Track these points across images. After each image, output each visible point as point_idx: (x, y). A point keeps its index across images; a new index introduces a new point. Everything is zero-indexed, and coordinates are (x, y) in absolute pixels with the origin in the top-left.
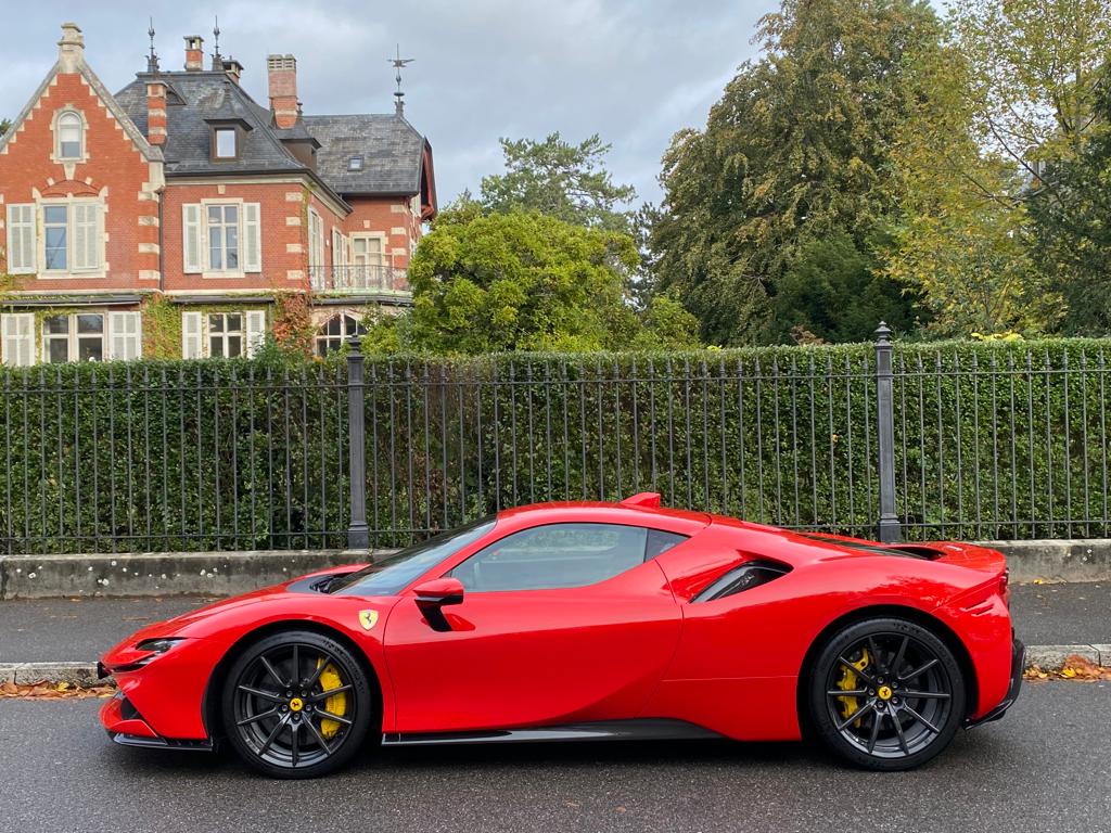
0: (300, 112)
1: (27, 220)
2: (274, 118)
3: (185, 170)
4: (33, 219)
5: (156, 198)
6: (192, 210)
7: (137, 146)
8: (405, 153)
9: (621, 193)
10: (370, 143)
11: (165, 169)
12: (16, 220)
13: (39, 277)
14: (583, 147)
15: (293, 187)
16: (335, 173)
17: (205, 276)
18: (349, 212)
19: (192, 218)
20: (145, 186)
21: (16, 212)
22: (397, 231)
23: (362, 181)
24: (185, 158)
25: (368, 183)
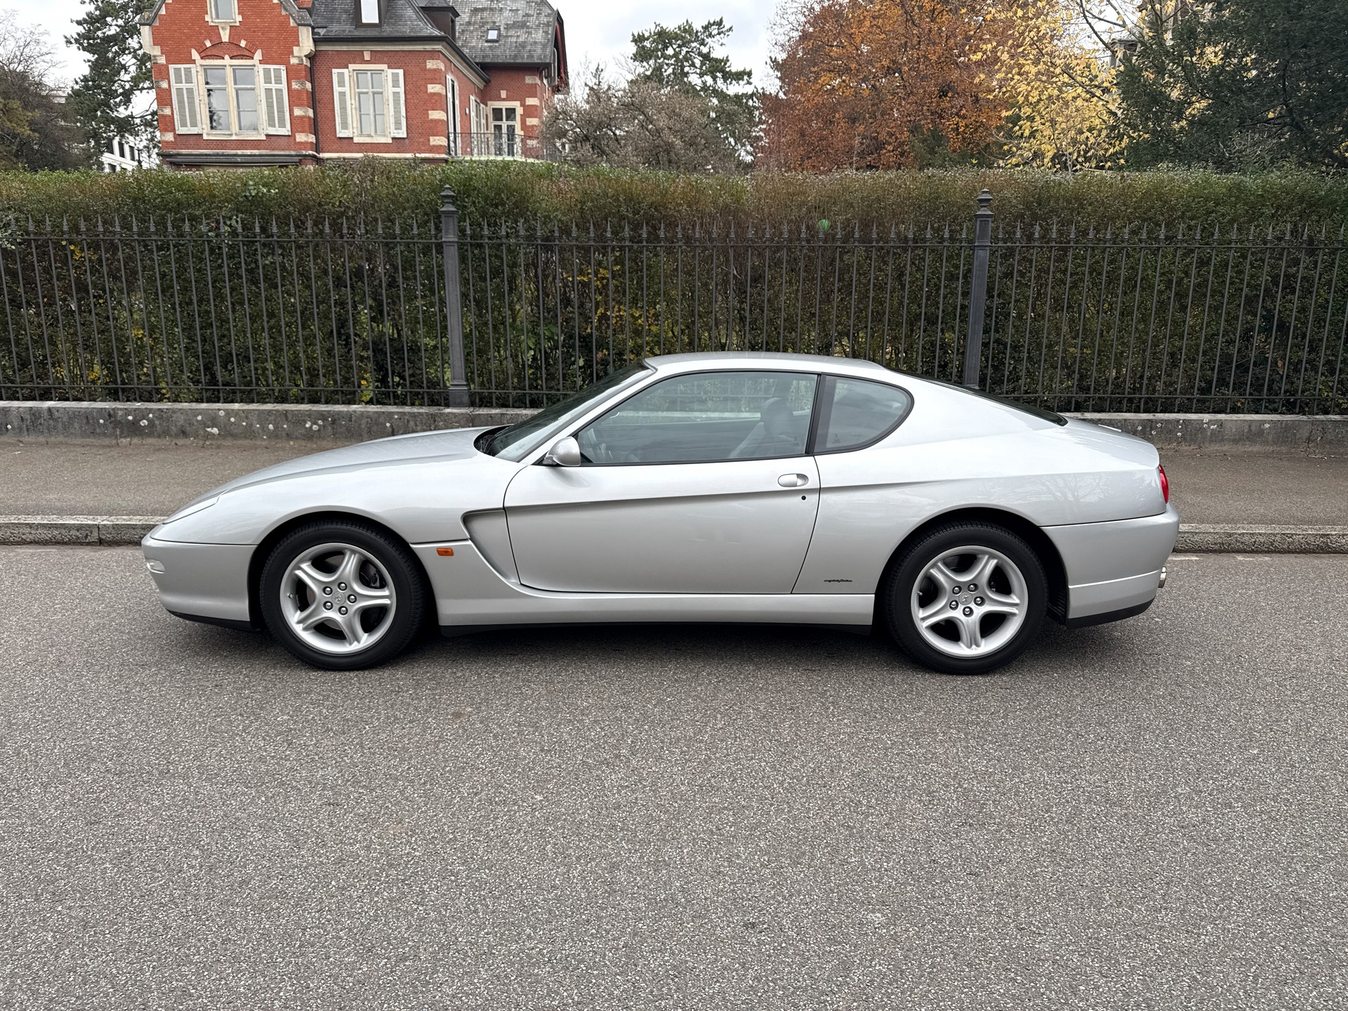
1: (189, 80)
3: (332, 34)
4: (194, 80)
5: (306, 62)
7: (286, 10)
10: (506, 14)
11: (313, 33)
12: (179, 81)
13: (205, 137)
14: (706, 28)
15: (433, 55)
16: (474, 44)
17: (356, 140)
18: (487, 82)
19: (341, 84)
20: (295, 49)
21: (177, 71)
22: (531, 101)
23: (498, 52)
24: (332, 23)
25: (504, 54)
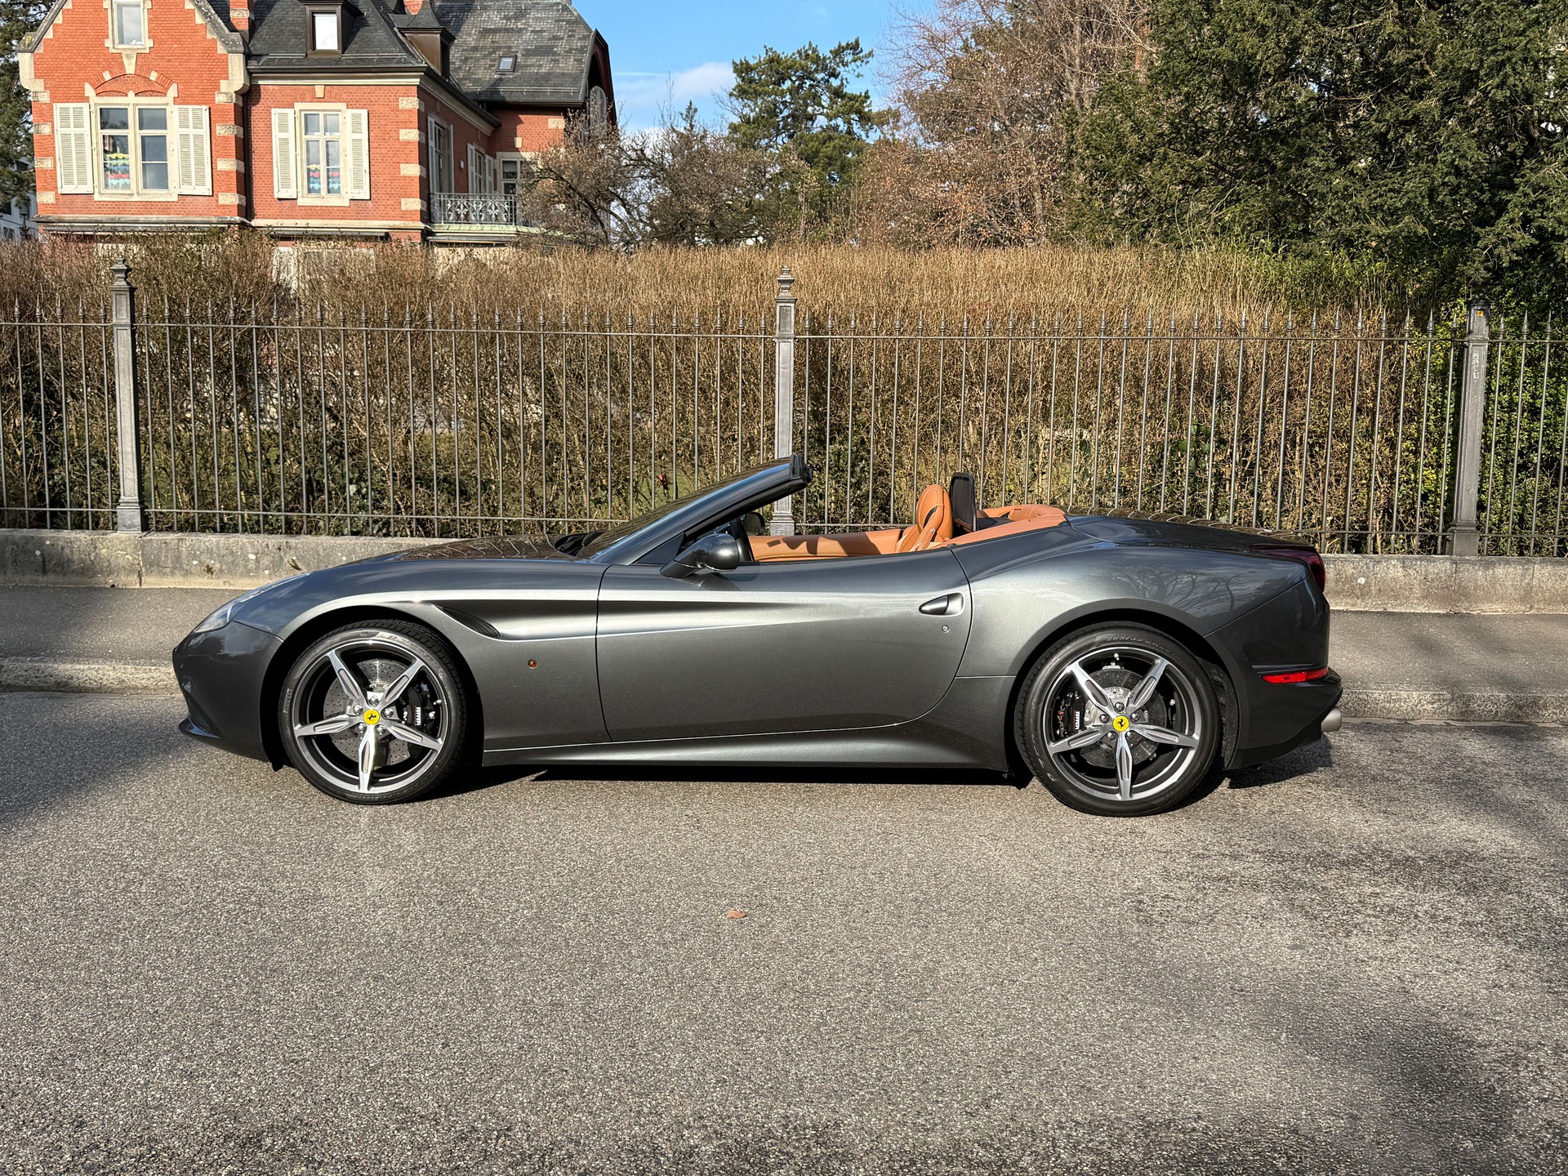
1: (78, 124)
3: (273, 65)
4: (86, 124)
5: (236, 101)
6: (283, 118)
7: (212, 32)
8: (570, 51)
10: (527, 36)
11: (247, 63)
12: (65, 124)
13: (97, 197)
16: (480, 74)
17: (301, 202)
18: (495, 125)
19: (283, 127)
20: (223, 84)
21: (64, 114)
23: (512, 87)
24: (276, 49)
25: (520, 89)
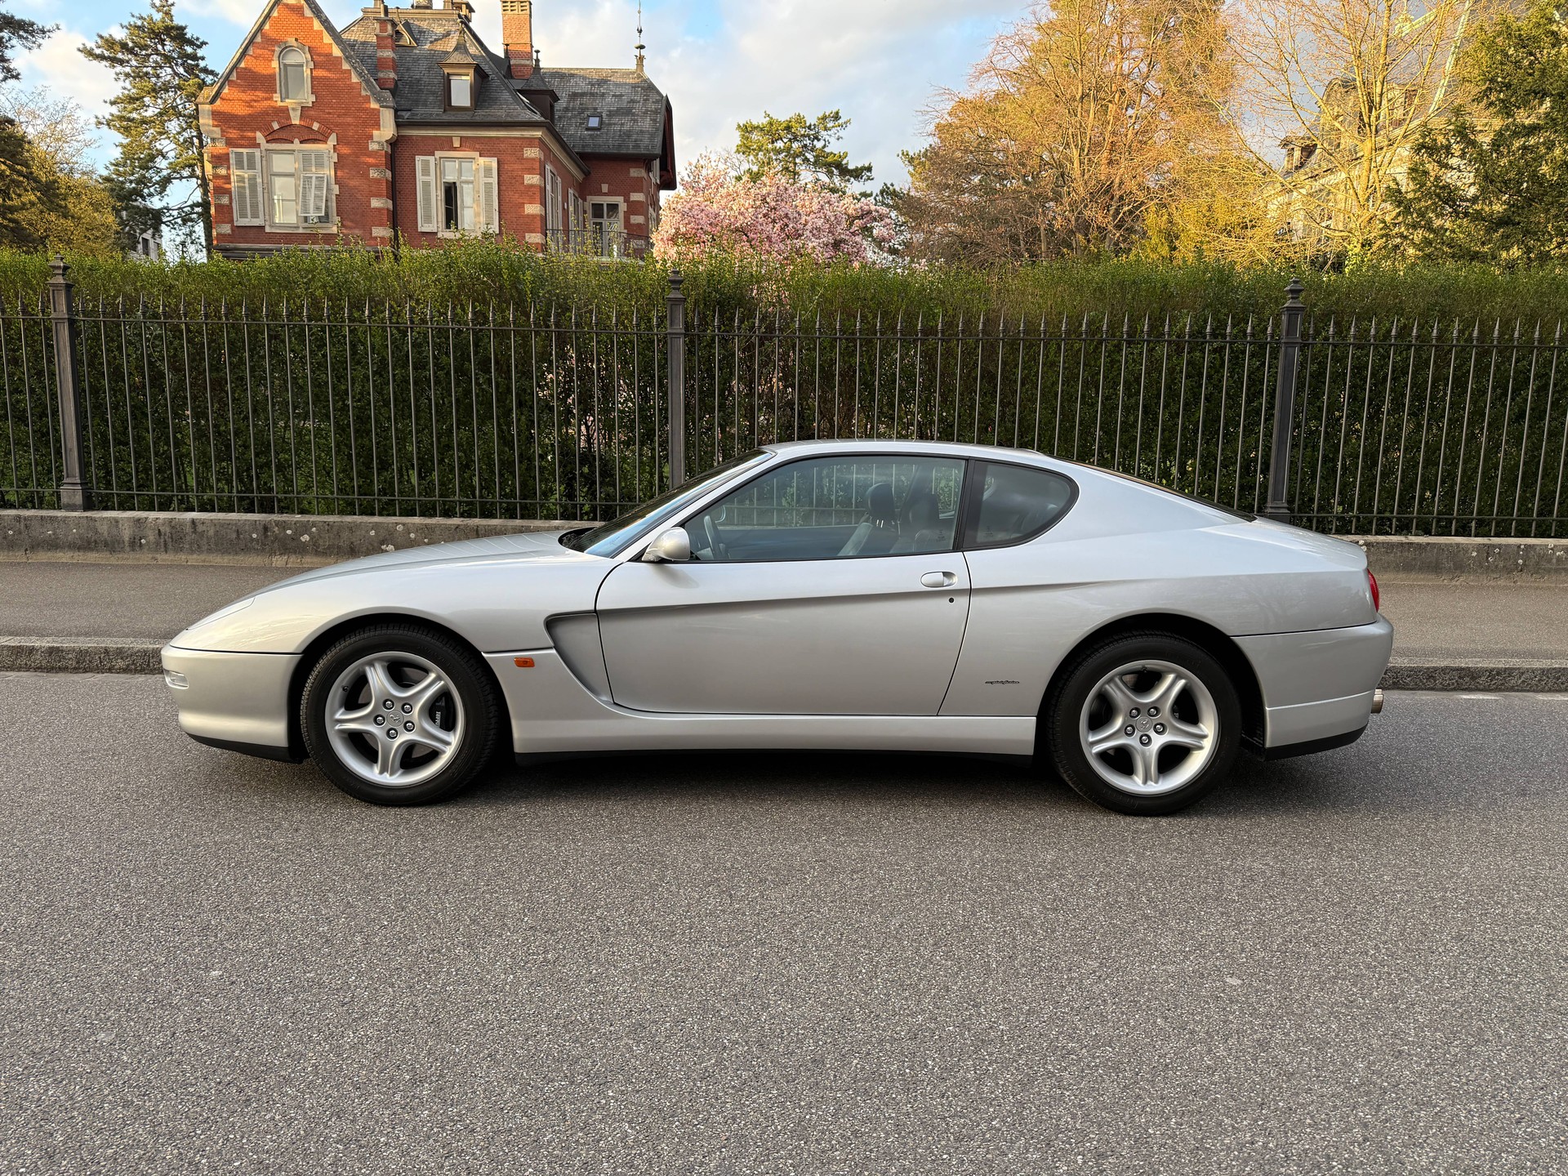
0: (537, 61)
2: (509, 66)
3: (418, 118)
4: (258, 165)
6: (426, 164)
7: (366, 90)
8: (645, 113)
9: (857, 174)
10: (609, 99)
11: (396, 116)
12: (240, 165)
15: (530, 142)
16: (573, 131)
19: (426, 172)
21: (238, 156)
22: (637, 197)
23: (600, 141)
24: (417, 105)
25: (607, 143)
